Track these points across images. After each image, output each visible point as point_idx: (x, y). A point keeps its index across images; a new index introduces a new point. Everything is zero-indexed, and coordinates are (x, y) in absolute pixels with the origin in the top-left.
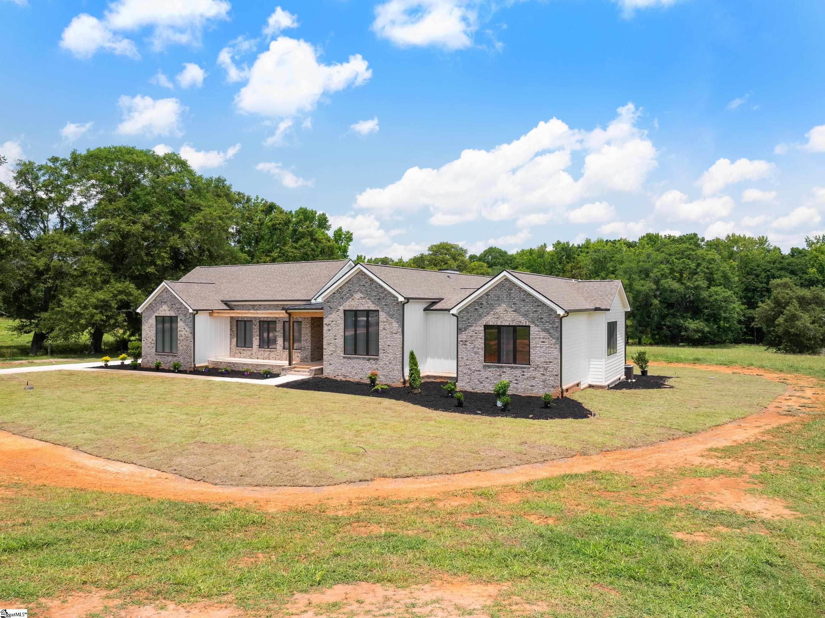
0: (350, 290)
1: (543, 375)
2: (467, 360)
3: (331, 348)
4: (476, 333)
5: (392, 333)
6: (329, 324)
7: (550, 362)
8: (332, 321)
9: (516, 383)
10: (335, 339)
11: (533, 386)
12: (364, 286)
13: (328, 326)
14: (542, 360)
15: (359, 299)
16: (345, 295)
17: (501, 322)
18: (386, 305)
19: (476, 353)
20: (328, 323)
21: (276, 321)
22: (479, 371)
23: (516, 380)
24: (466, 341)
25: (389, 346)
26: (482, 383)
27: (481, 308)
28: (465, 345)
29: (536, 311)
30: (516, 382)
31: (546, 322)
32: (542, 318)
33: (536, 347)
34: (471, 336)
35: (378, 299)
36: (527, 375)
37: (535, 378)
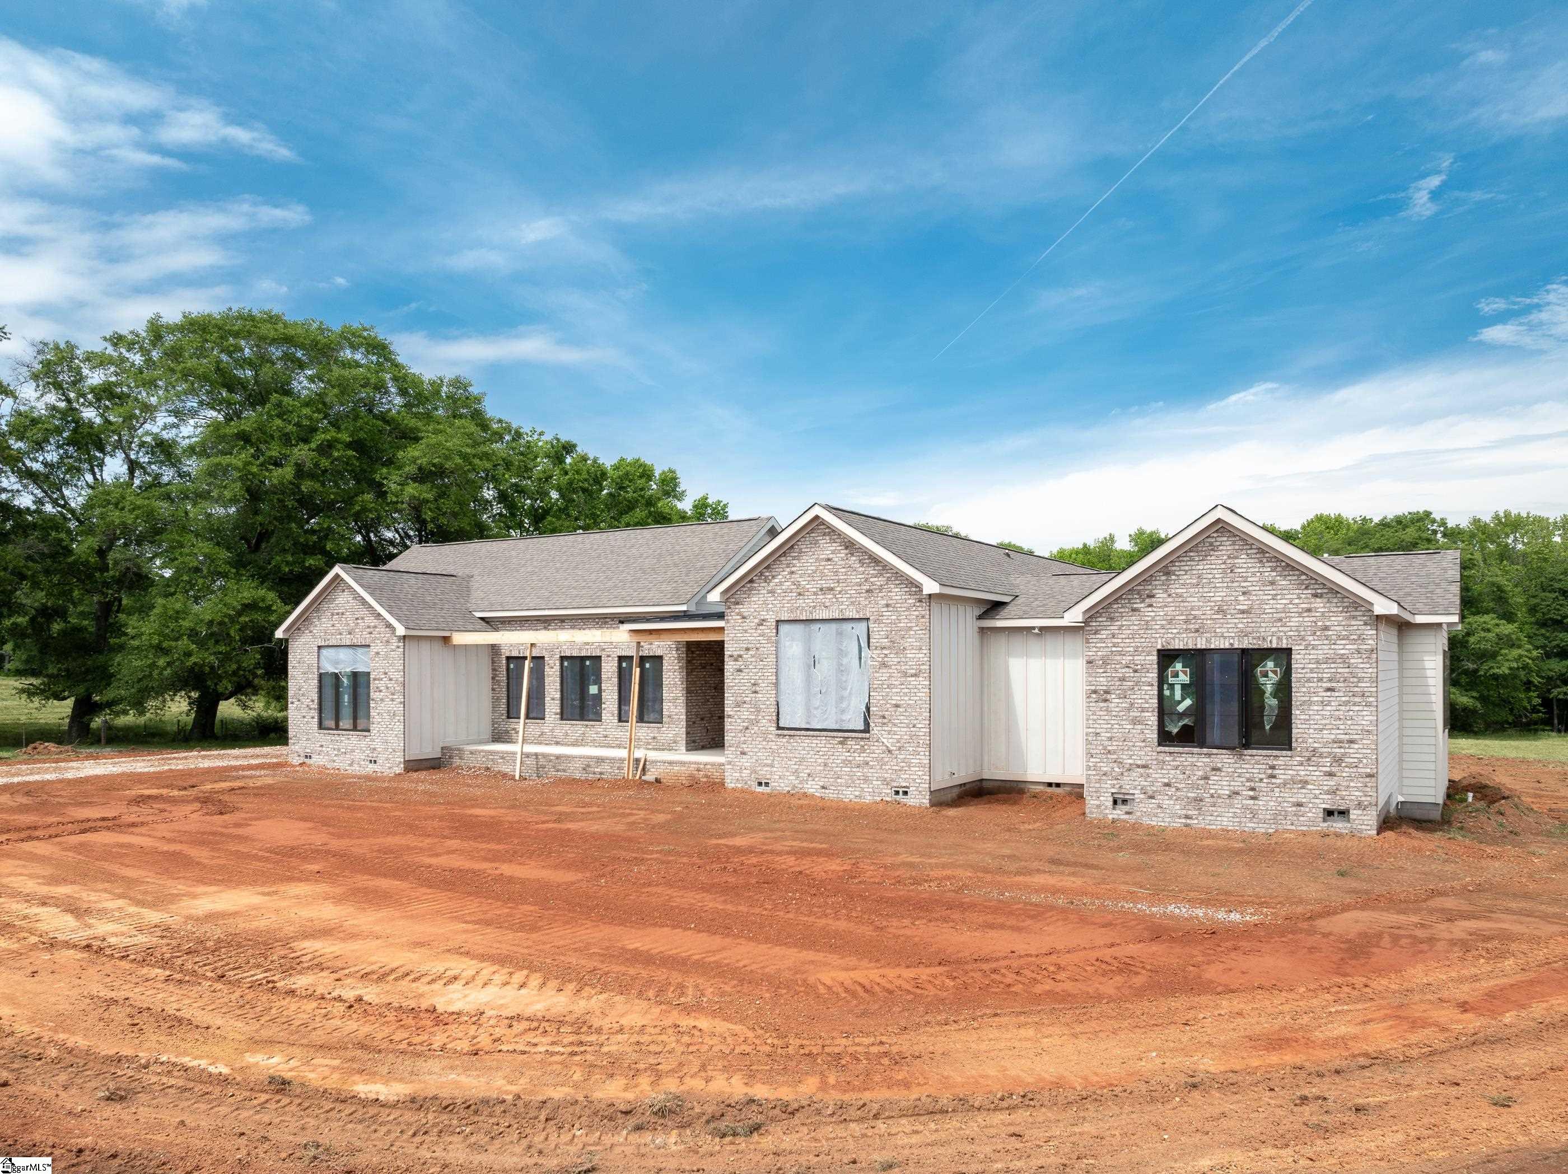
0: (792, 573)
1: (1331, 774)
2: (1110, 739)
3: (745, 715)
4: (1136, 671)
5: (905, 675)
6: (740, 656)
7: (1351, 742)
8: (748, 649)
9: (1253, 798)
10: (756, 692)
11: (1300, 805)
12: (829, 560)
13: (736, 660)
14: (1328, 736)
15: (815, 594)
16: (781, 583)
17: (1208, 641)
18: (887, 606)
19: (1135, 721)
20: (735, 653)
21: (600, 657)
22: (1145, 767)
23: (1253, 789)
24: (1107, 692)
25: (897, 706)
26: (1152, 797)
27: (1151, 606)
28: (1106, 701)
29: (1309, 610)
30: (1251, 793)
31: (1339, 637)
32: (1326, 628)
33: (1311, 703)
34: (1123, 679)
35: (868, 591)
36: (1282, 776)
37: (1306, 782)
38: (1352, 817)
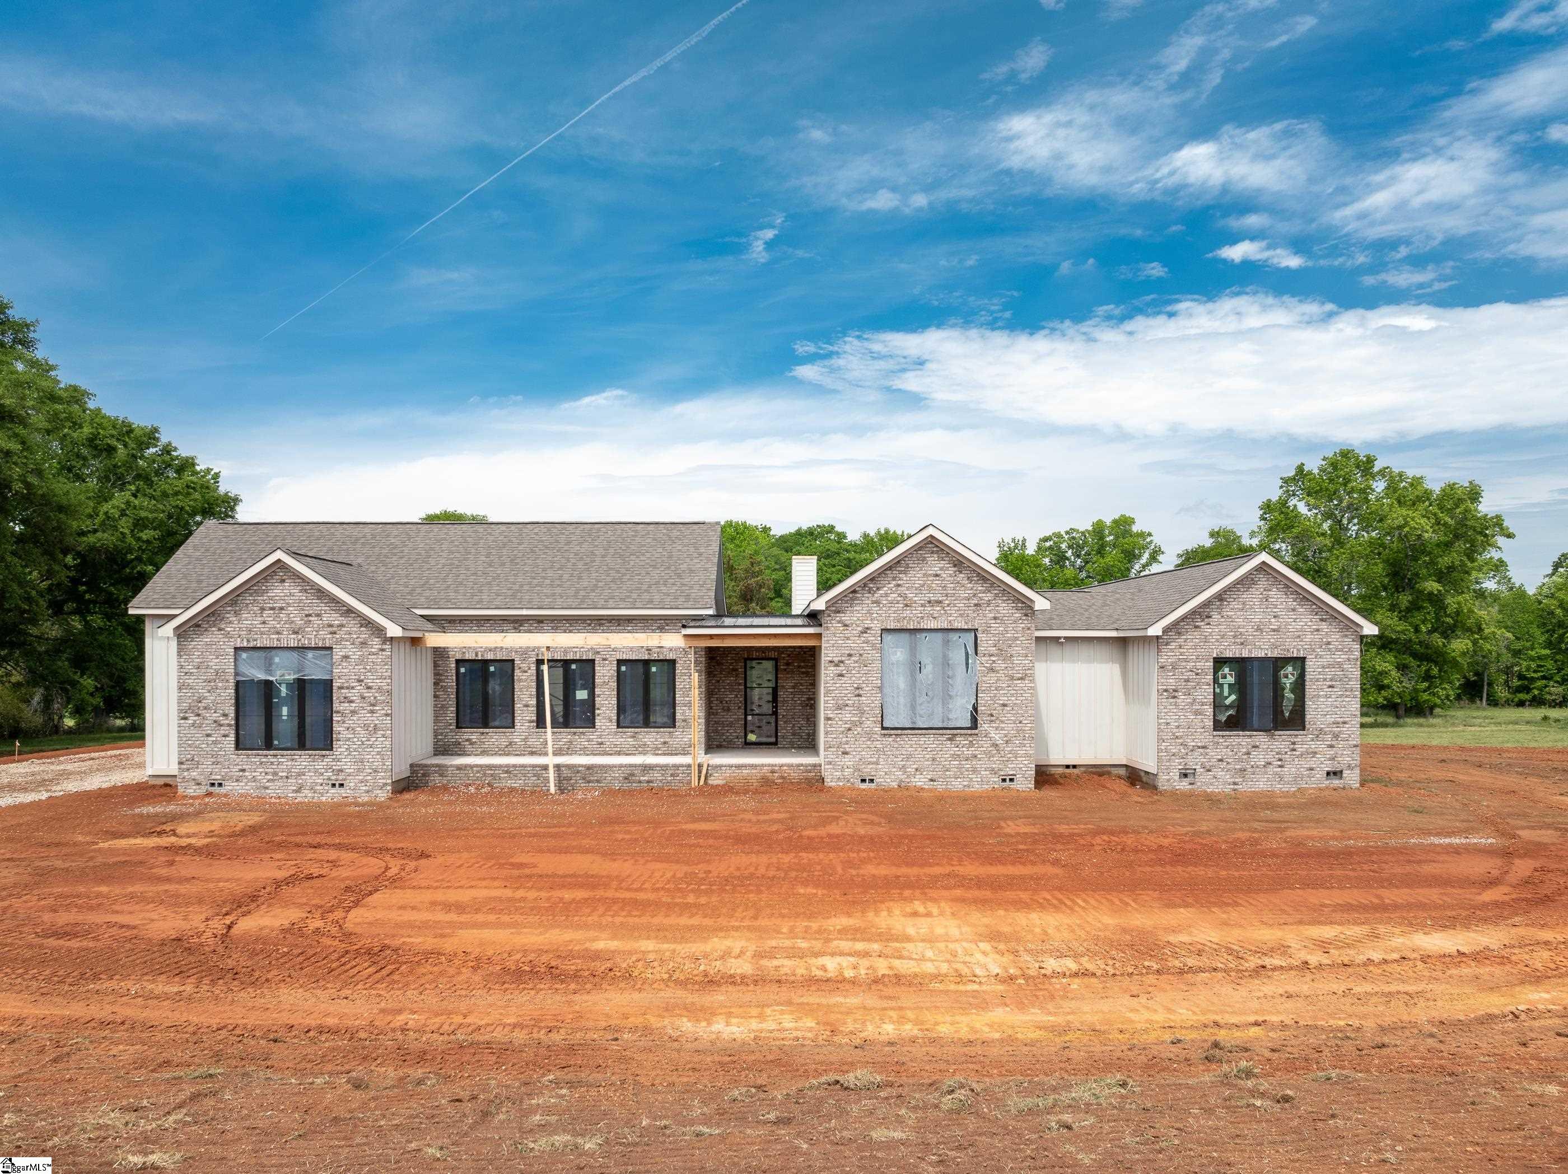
0: (899, 585)
1: (1332, 746)
2: (1178, 727)
3: (848, 717)
4: (1197, 674)
5: (1012, 678)
6: (842, 662)
7: (1345, 723)
8: (850, 655)
9: (1281, 766)
10: (859, 695)
11: (1312, 769)
12: (937, 575)
13: (837, 665)
14: (1330, 719)
15: (922, 605)
16: (886, 595)
17: (1250, 651)
18: (995, 618)
19: (1197, 713)
20: (836, 659)
21: (594, 660)
22: (1203, 747)
23: (1280, 760)
24: (1175, 691)
25: (1004, 705)
26: (1209, 771)
27: (1209, 624)
28: (1174, 697)
29: (1318, 630)
30: (1279, 763)
31: (1337, 650)
32: (1329, 643)
33: (1319, 696)
34: (1187, 681)
35: (976, 605)
36: (1300, 749)
37: (1316, 753)
38: (1344, 775)
